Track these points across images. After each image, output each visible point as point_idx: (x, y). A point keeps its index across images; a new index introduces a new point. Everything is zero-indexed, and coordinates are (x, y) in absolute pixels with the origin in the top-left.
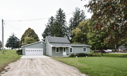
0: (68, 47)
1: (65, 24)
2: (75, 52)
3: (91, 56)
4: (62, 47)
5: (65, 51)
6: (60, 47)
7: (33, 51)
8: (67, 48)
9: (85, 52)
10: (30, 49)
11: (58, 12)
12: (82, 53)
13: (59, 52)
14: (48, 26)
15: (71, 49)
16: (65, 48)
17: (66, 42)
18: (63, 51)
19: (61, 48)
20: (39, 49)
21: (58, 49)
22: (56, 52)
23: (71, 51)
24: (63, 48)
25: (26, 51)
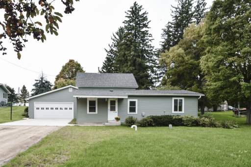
0: (122, 99)
1: (147, 41)
2: (144, 113)
3: (196, 124)
4: (105, 99)
5: (113, 109)
6: (99, 99)
7: (47, 109)
8: (120, 100)
9: (178, 112)
10: (45, 105)
11: (130, 13)
12: (167, 114)
13: (96, 112)
14: (112, 51)
15: (133, 104)
16: (113, 103)
17: (124, 86)
18: (109, 108)
19: (103, 102)
20: (63, 105)
21: (92, 103)
22: (88, 112)
23: (132, 109)
24: (107, 102)
25: (35, 109)
